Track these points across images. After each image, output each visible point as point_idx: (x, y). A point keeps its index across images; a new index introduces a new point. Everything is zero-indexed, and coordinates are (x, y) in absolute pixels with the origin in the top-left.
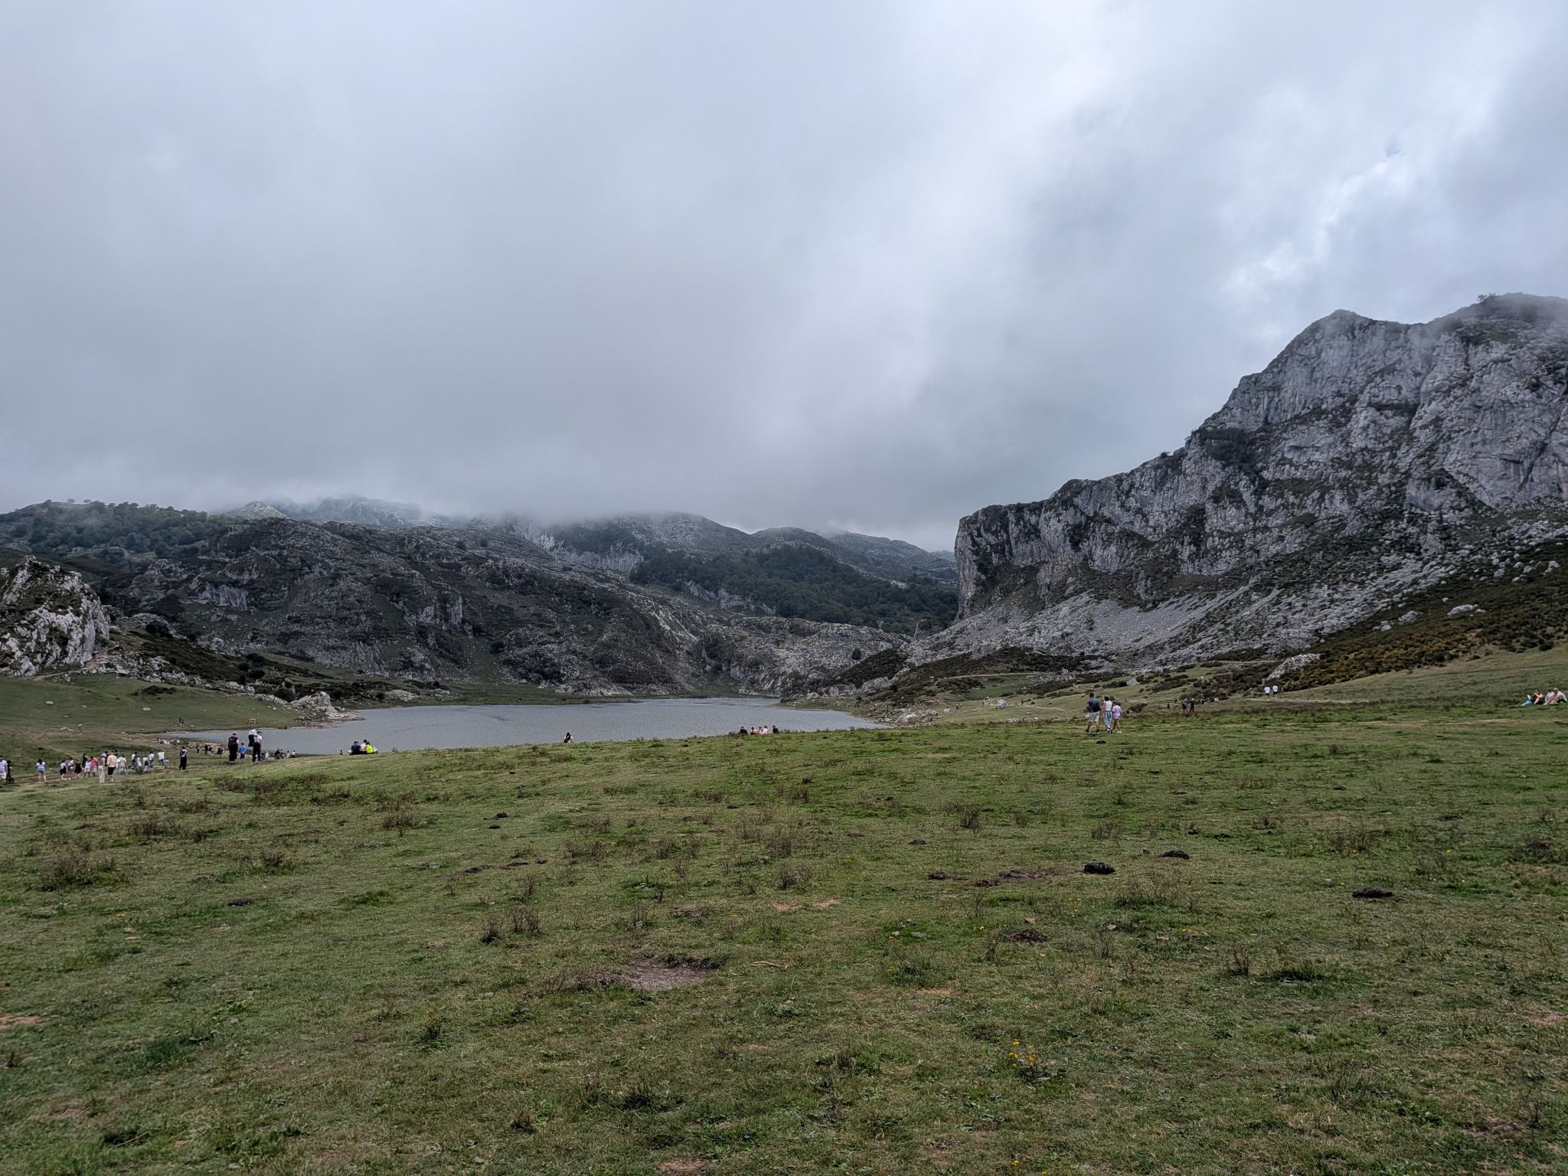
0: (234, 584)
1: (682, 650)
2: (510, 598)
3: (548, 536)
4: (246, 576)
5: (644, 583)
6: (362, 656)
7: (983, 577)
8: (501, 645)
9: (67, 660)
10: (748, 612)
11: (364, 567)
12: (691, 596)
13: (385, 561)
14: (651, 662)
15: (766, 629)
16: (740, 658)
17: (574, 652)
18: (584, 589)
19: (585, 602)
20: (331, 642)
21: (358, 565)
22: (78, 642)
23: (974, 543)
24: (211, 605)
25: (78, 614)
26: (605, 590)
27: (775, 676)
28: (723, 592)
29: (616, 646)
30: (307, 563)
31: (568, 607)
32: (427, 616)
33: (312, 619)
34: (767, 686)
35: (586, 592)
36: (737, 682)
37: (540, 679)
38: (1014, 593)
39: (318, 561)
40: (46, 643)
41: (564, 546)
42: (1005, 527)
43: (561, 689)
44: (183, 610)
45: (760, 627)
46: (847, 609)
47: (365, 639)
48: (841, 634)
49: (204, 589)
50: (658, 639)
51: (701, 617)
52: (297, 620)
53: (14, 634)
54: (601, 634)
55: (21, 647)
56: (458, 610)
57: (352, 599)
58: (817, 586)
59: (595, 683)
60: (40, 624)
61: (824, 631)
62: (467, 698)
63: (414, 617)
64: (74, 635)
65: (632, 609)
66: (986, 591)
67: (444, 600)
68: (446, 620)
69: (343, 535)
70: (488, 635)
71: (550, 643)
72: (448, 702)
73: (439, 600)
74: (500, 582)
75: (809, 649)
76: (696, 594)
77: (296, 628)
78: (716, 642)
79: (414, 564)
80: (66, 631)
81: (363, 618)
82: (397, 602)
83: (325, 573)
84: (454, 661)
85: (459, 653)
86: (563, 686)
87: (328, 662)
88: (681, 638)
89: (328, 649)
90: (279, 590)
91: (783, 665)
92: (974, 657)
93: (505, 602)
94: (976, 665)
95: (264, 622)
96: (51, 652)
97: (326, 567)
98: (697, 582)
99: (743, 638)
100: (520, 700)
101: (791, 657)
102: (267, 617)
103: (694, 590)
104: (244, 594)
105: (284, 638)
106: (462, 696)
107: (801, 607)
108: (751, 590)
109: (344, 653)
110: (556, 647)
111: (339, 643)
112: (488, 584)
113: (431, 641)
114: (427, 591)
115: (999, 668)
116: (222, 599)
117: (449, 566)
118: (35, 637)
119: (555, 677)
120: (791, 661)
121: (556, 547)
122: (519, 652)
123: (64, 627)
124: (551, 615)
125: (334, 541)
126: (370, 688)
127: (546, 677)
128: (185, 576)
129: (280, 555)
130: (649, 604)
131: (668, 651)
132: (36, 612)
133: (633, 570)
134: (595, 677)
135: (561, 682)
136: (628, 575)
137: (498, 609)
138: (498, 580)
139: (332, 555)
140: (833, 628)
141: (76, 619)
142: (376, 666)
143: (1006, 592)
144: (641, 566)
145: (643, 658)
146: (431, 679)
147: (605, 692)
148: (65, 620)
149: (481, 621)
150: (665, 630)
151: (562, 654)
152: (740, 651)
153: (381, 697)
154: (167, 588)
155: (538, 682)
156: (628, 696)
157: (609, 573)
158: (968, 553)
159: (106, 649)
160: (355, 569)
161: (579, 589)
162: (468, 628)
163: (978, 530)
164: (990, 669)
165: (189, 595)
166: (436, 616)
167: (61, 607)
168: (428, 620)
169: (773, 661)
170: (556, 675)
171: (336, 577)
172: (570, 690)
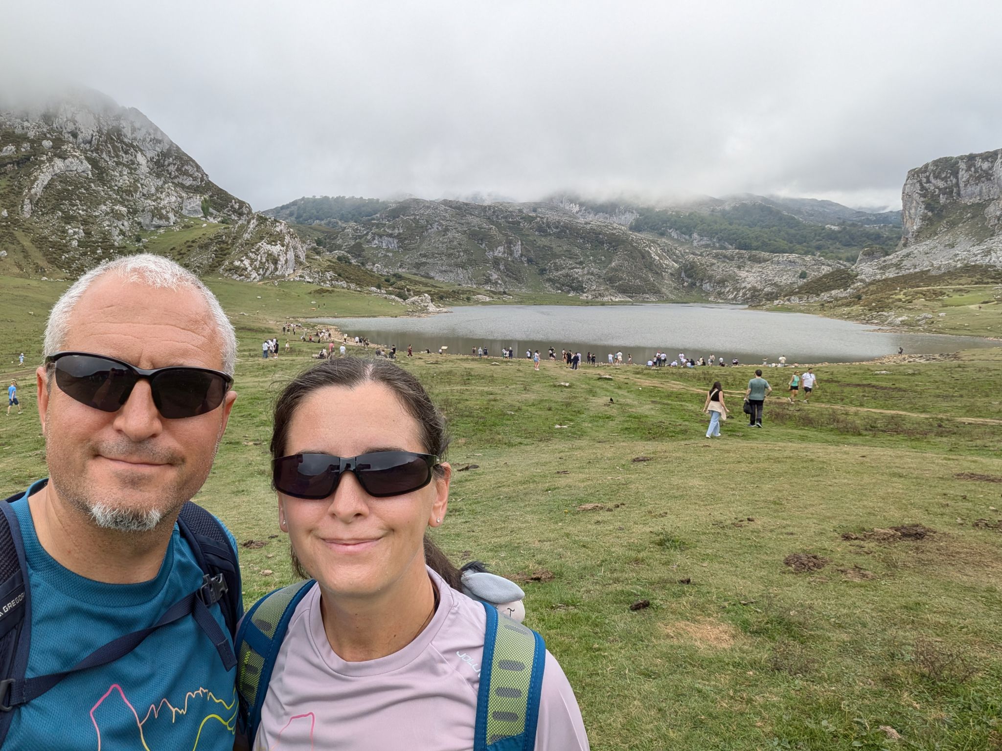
0: (390, 235)
1: (667, 272)
2: (550, 241)
3: (575, 205)
4: (396, 231)
5: (639, 231)
6: (461, 276)
7: (930, 214)
8: (545, 270)
9: (277, 273)
10: (714, 248)
11: (463, 224)
12: (672, 239)
13: (475, 221)
14: (646, 280)
15: (731, 258)
16: (710, 278)
17: (592, 274)
18: (600, 234)
19: (600, 242)
20: (444, 268)
21: (459, 223)
22: (284, 262)
23: (922, 188)
24: (379, 248)
25: (283, 246)
26: (614, 234)
27: (738, 290)
28: (695, 235)
29: (621, 270)
30: (430, 223)
31: (588, 245)
32: (499, 252)
33: (433, 254)
34: (731, 296)
35: (601, 236)
36: (708, 294)
37: (569, 290)
38: (960, 225)
39: (436, 221)
40: (265, 263)
41: (585, 210)
42: (955, 173)
43: (584, 297)
44: (364, 250)
45: (725, 257)
46: (791, 245)
47: (463, 266)
48: (790, 261)
49: (374, 239)
50: (650, 266)
51: (680, 251)
52: (425, 256)
53: (248, 257)
54: (610, 263)
55: (251, 265)
56: (518, 249)
57: (455, 243)
58: (767, 230)
59: (607, 293)
60: (262, 251)
61: (776, 259)
62: (522, 301)
63: (491, 253)
64: (281, 258)
65: (633, 246)
66: (932, 224)
67: (510, 243)
68: (511, 255)
69: (451, 207)
70: (537, 264)
71: (576, 268)
72: (510, 303)
73: (506, 243)
74: (545, 231)
75: (764, 271)
76: (676, 237)
77: (424, 260)
78: (692, 267)
79: (492, 223)
80: (276, 256)
81: (462, 254)
82: (481, 244)
83: (440, 228)
84: (516, 279)
85: (519, 275)
86: (585, 295)
87: (442, 279)
88: (666, 265)
89: (441, 272)
90: (415, 239)
91: (744, 282)
92: (933, 273)
93: (547, 243)
94: (938, 279)
95: (406, 257)
96: (268, 267)
97: (441, 225)
98: (676, 230)
99: (713, 264)
100: (557, 303)
101: (750, 277)
102: (408, 254)
103: (674, 235)
104: (396, 241)
105: (418, 266)
106: (520, 300)
107: (755, 244)
108: (717, 234)
109: (451, 274)
110: (580, 270)
111: (448, 268)
112: (537, 233)
113: (502, 267)
114: (499, 237)
115: (963, 281)
116: (384, 244)
117: (513, 223)
118: (259, 259)
119: (580, 289)
120: (750, 279)
121: (580, 211)
122: (555, 274)
123: (276, 253)
124: (577, 251)
125: (446, 211)
126: (463, 294)
127: (574, 289)
128: (365, 232)
129: (414, 219)
130: (644, 243)
131: (657, 273)
132: (260, 244)
133: (632, 223)
134: (607, 289)
135: (584, 293)
136: (628, 226)
137: (543, 248)
138: (542, 230)
139: (444, 218)
140: (783, 257)
141: (282, 248)
142: (469, 282)
143: (952, 225)
144: (637, 220)
145: (640, 277)
146: (502, 290)
147: (613, 299)
148: (276, 249)
149: (532, 255)
150: (655, 259)
151: (584, 275)
152: (710, 273)
153: (468, 299)
154: (356, 239)
155: (569, 292)
156: (629, 302)
157: (615, 225)
158: (916, 196)
159: (302, 267)
160: (457, 225)
161: (596, 234)
162: (524, 259)
163: (928, 178)
164: (954, 282)
165: (367, 242)
166: (504, 252)
167: (274, 241)
168: (500, 255)
169: (735, 279)
170: (580, 288)
171: (446, 230)
172: (590, 297)
